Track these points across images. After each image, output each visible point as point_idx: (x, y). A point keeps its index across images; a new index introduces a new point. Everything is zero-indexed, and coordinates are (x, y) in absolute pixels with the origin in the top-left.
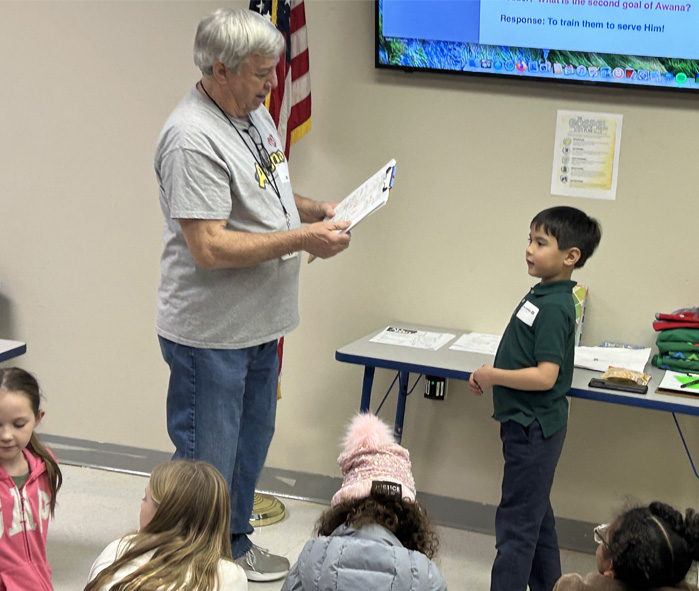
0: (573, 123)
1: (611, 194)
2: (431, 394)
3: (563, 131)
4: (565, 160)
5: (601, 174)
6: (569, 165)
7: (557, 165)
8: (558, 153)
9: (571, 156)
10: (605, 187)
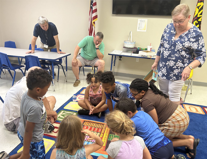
0: (140, 21)
1: (145, 31)
2: (120, 60)
3: (139, 22)
4: (139, 26)
5: (144, 28)
6: (140, 27)
7: (138, 27)
8: (138, 25)
9: (140, 25)
10: (144, 30)
